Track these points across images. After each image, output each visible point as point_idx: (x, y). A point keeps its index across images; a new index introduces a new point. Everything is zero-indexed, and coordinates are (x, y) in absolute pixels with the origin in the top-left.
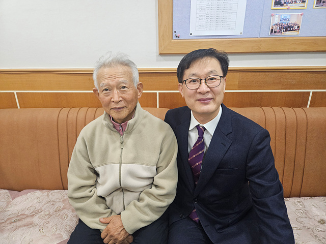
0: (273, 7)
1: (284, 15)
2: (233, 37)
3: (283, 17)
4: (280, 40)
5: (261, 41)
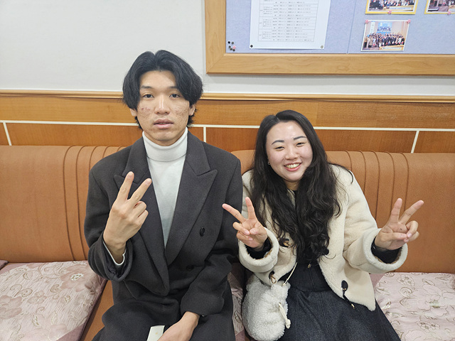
0: (368, 11)
1: (382, 22)
2: (310, 52)
3: (381, 25)
4: (377, 57)
5: (349, 58)
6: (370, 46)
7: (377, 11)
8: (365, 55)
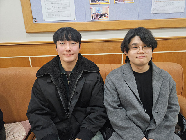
0: (91, 3)
2: (70, 21)
3: (97, 9)
4: (98, 23)
5: (87, 23)
6: (94, 18)
7: (94, 3)
8: (93, 22)
